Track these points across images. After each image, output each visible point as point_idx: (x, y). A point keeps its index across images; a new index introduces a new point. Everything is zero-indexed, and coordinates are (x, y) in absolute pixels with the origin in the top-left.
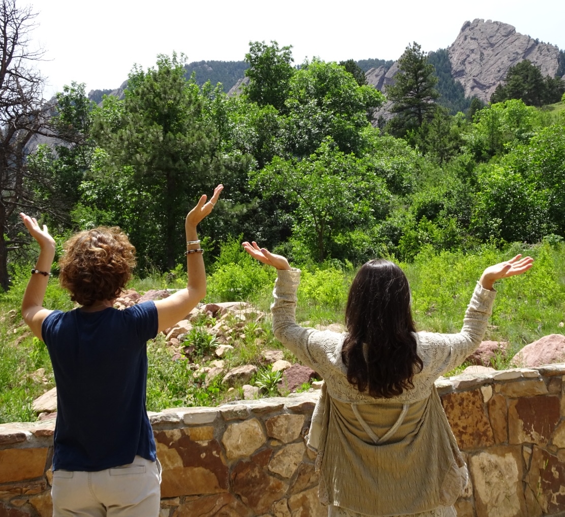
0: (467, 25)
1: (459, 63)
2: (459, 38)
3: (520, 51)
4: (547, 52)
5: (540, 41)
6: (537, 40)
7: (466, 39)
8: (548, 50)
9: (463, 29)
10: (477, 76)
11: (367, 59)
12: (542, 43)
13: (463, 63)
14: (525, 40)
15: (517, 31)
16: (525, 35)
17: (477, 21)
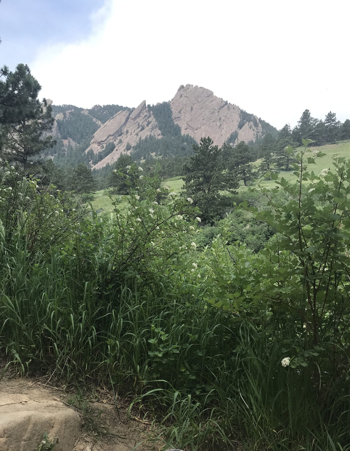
0: (182, 87)
1: (177, 112)
2: (176, 96)
3: (217, 108)
4: (233, 110)
5: (228, 103)
6: (227, 101)
7: (181, 96)
8: (234, 109)
9: (179, 90)
10: (189, 122)
11: (111, 104)
12: (230, 104)
13: (180, 112)
14: (219, 101)
15: (214, 94)
16: (220, 98)
17: (188, 86)
